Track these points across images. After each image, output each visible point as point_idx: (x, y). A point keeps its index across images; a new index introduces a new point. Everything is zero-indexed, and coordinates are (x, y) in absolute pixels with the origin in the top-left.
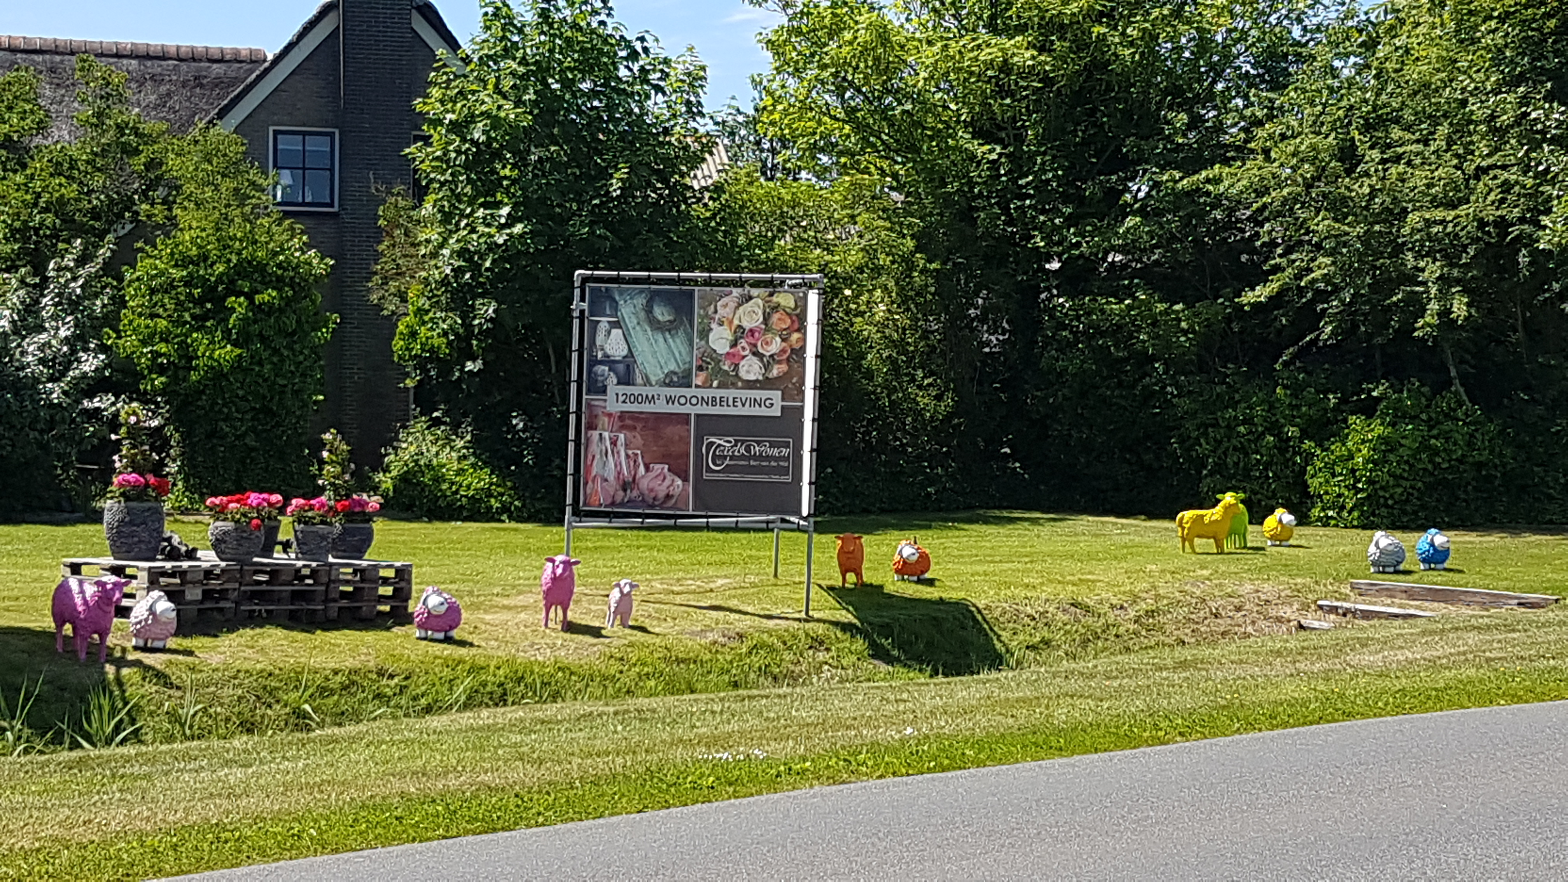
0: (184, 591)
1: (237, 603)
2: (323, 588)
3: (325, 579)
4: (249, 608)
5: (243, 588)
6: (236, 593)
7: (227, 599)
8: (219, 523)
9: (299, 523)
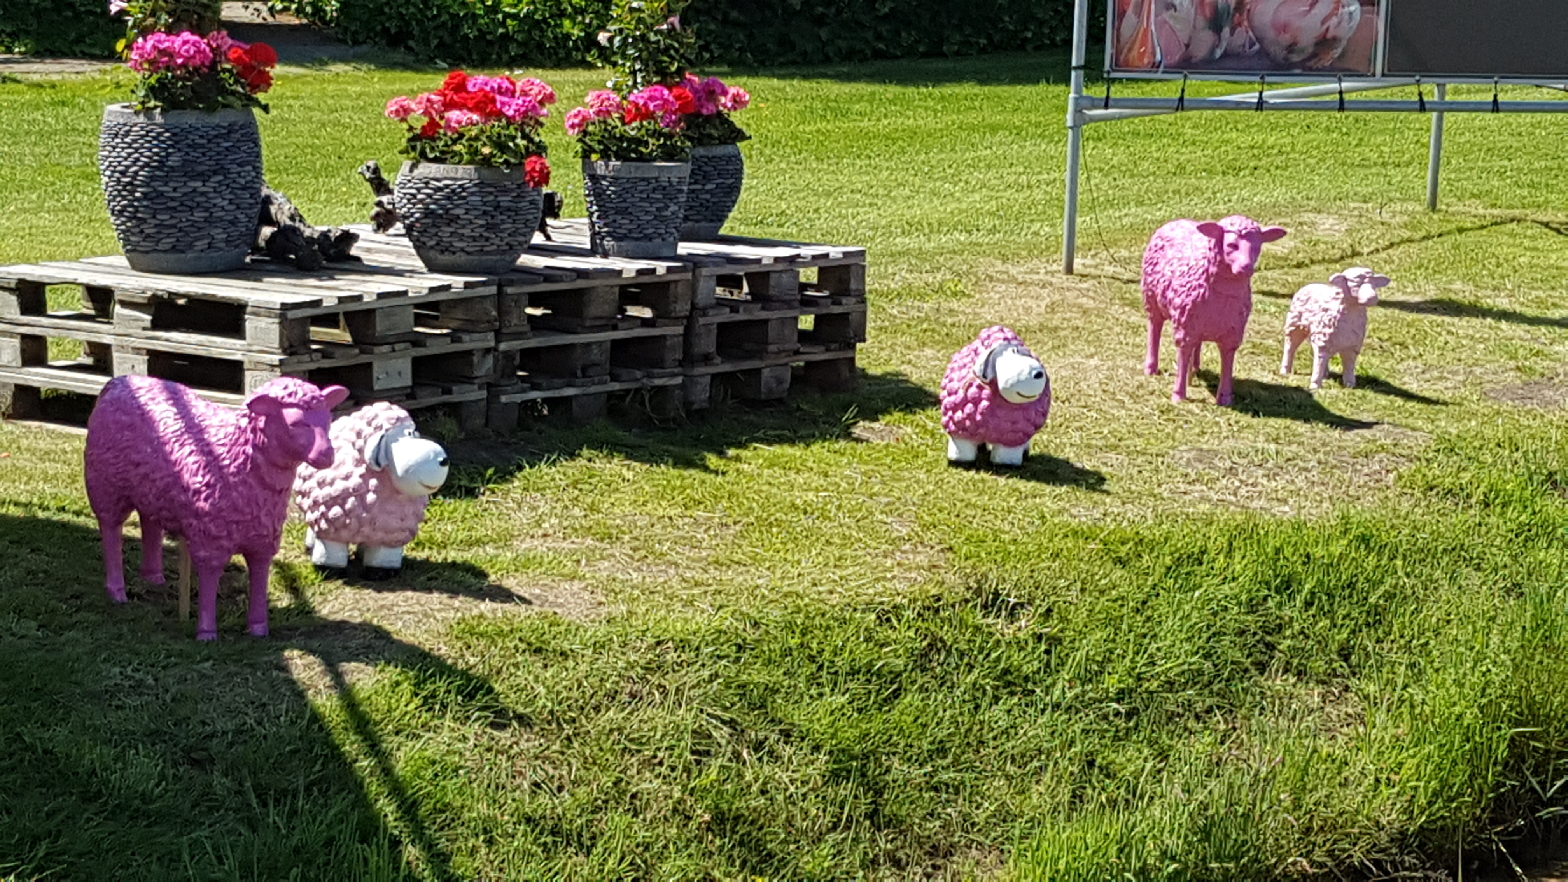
0: (369, 365)
1: (489, 386)
2: (680, 330)
3: (682, 308)
4: (519, 398)
5: (503, 346)
6: (490, 360)
7: (469, 380)
8: (426, 169)
9: (605, 155)
